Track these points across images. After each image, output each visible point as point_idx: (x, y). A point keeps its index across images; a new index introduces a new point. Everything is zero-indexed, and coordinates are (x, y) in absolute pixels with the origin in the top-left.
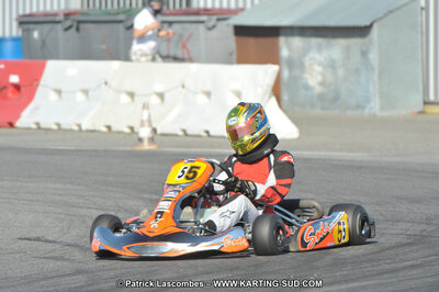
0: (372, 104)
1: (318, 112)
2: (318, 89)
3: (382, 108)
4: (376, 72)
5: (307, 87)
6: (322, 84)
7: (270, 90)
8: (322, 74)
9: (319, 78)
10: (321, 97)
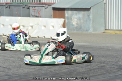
0: (91, 30)
1: (75, 32)
2: (76, 25)
3: (93, 31)
4: (92, 21)
5: (72, 25)
6: (77, 24)
7: (62, 25)
9: (76, 22)
10: (76, 28)
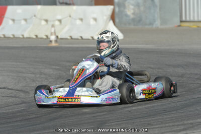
0: (157, 23)
1: (132, 27)
2: (132, 16)
3: (161, 25)
4: (158, 8)
5: (127, 15)
6: (133, 14)
7: (109, 17)
8: (134, 9)
9: (132, 11)
10: (133, 20)
